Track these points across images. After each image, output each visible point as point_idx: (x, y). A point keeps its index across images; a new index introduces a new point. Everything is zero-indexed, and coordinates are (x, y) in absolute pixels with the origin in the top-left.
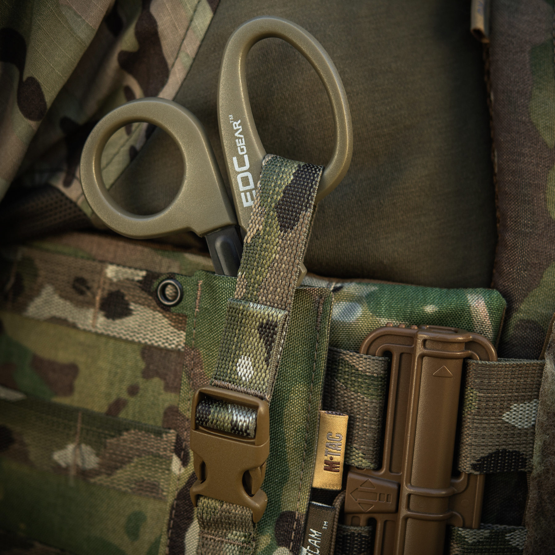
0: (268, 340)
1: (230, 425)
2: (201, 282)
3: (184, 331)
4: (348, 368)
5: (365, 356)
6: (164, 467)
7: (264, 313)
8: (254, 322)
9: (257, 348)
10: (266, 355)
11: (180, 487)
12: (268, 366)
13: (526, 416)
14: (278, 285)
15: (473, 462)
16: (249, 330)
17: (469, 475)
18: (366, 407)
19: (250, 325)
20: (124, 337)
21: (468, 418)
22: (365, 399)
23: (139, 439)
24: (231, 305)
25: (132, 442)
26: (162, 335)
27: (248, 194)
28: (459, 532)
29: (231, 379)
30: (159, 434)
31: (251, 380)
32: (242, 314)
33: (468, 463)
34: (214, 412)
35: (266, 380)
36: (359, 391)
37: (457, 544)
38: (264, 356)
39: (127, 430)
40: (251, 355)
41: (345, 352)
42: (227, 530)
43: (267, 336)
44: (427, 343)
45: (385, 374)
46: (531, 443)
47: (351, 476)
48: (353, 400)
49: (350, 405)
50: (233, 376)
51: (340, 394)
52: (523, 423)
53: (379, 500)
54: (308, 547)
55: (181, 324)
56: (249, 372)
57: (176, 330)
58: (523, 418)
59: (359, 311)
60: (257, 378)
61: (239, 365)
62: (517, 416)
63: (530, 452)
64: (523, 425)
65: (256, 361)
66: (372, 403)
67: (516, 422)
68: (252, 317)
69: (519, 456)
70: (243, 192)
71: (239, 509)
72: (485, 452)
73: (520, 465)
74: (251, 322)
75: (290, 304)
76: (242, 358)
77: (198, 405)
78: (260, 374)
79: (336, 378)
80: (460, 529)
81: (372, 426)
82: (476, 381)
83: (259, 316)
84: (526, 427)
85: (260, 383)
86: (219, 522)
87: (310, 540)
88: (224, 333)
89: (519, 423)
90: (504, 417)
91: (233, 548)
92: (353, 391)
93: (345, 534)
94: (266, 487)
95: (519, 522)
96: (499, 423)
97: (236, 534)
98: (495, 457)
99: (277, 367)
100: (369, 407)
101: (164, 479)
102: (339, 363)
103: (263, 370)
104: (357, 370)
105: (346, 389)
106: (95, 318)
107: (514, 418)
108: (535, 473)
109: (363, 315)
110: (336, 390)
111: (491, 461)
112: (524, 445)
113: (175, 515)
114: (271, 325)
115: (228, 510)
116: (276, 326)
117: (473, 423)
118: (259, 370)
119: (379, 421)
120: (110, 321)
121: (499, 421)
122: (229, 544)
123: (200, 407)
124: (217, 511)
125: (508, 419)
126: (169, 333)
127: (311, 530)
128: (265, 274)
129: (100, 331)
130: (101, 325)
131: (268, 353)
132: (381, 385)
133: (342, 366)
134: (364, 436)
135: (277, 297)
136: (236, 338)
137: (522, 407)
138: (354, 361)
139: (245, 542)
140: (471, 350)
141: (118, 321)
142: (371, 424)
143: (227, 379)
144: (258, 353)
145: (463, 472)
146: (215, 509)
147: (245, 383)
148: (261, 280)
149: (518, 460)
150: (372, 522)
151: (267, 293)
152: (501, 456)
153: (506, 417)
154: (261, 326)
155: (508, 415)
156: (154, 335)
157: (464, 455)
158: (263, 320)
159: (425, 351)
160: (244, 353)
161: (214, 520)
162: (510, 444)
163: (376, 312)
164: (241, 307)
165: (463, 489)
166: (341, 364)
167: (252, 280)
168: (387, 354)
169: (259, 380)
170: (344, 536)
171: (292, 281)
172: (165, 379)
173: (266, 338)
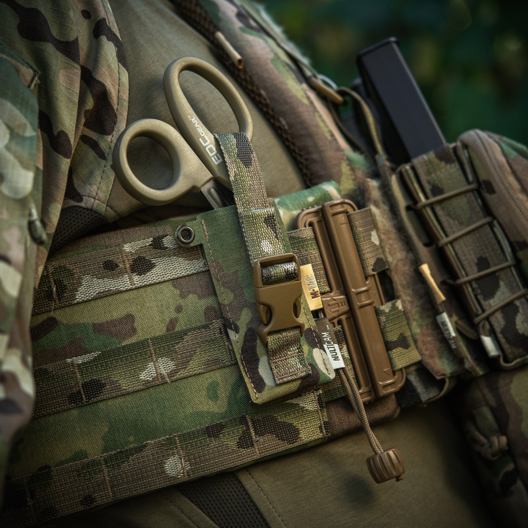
0: (272, 226)
1: (284, 274)
2: (203, 221)
7: (264, 212)
8: (261, 220)
9: (268, 233)
12: (278, 240)
14: (258, 198)
16: (260, 225)
19: (259, 222)
27: (215, 157)
31: (273, 252)
32: (252, 217)
34: (273, 270)
35: (281, 248)
40: (267, 238)
42: (286, 350)
43: (271, 223)
50: (263, 254)
54: (326, 343)
56: (270, 248)
60: (276, 249)
61: (263, 247)
65: (271, 240)
66: (316, 253)
70: (212, 157)
71: (292, 332)
74: (259, 220)
75: (268, 206)
83: (262, 214)
85: (279, 251)
86: (282, 346)
87: (325, 339)
91: (294, 359)
92: (305, 251)
97: (293, 350)
103: (277, 244)
104: (303, 238)
105: (300, 252)
113: (245, 364)
114: (271, 216)
115: (286, 335)
116: (273, 216)
118: (275, 244)
120: (143, 276)
122: (291, 358)
123: (263, 271)
127: (322, 333)
128: (249, 194)
129: (138, 286)
131: (276, 233)
135: (260, 205)
136: (254, 233)
139: (299, 352)
144: (270, 235)
146: (279, 339)
148: (248, 198)
151: (254, 204)
154: (265, 219)
156: (177, 271)
158: (265, 215)
160: (263, 239)
161: (279, 347)
164: (250, 214)
167: (244, 200)
171: (264, 193)
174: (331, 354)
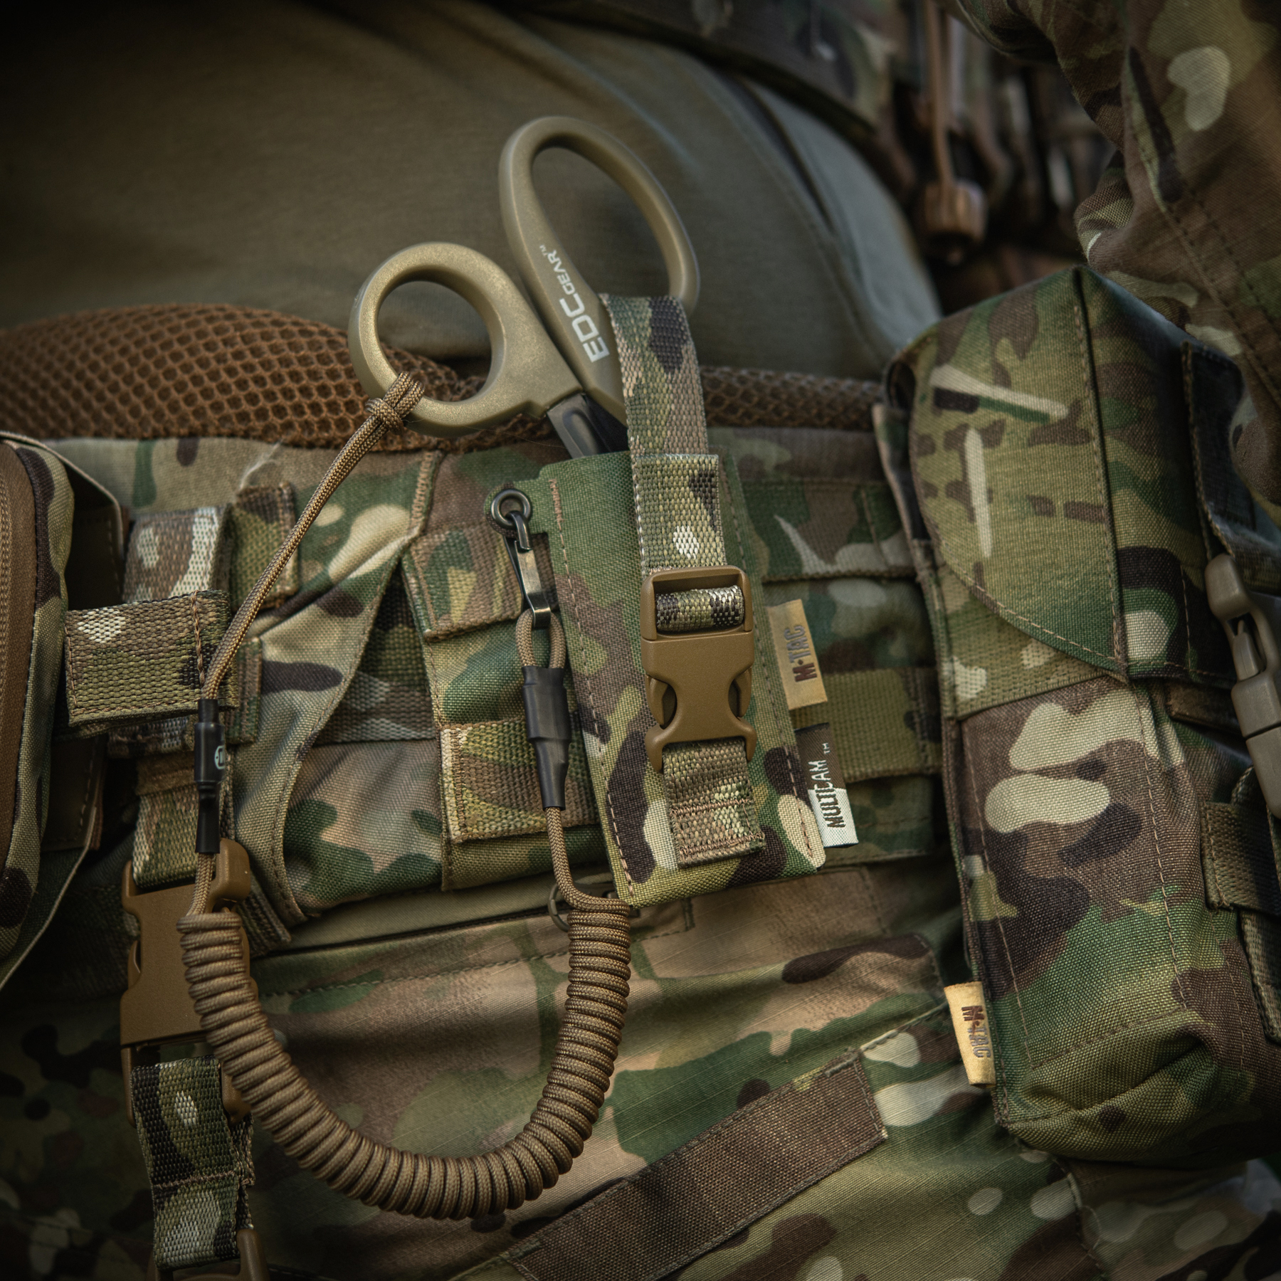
0: (706, 498)
7: (692, 461)
8: (682, 478)
9: (694, 512)
10: (708, 517)
12: (716, 531)
16: (677, 490)
19: (677, 483)
29: (672, 562)
31: (699, 556)
32: (662, 471)
34: (682, 599)
35: (718, 550)
38: (706, 519)
40: (689, 523)
42: (710, 790)
43: (705, 491)
50: (673, 557)
54: (816, 787)
56: (692, 546)
60: (707, 551)
61: (677, 541)
65: (699, 529)
68: (677, 472)
74: (677, 478)
76: (678, 530)
77: (657, 600)
78: (708, 545)
83: (686, 468)
85: (713, 556)
86: (699, 777)
87: (814, 777)
91: (728, 811)
97: (726, 790)
103: (711, 540)
114: (706, 475)
115: (710, 753)
116: (712, 476)
118: (705, 540)
122: (719, 809)
124: (694, 760)
127: (811, 763)
139: (742, 797)
143: (667, 563)
144: (698, 518)
146: (691, 759)
147: (693, 561)
160: (679, 523)
164: (658, 462)
169: (710, 552)
173: (703, 495)
174: (824, 812)
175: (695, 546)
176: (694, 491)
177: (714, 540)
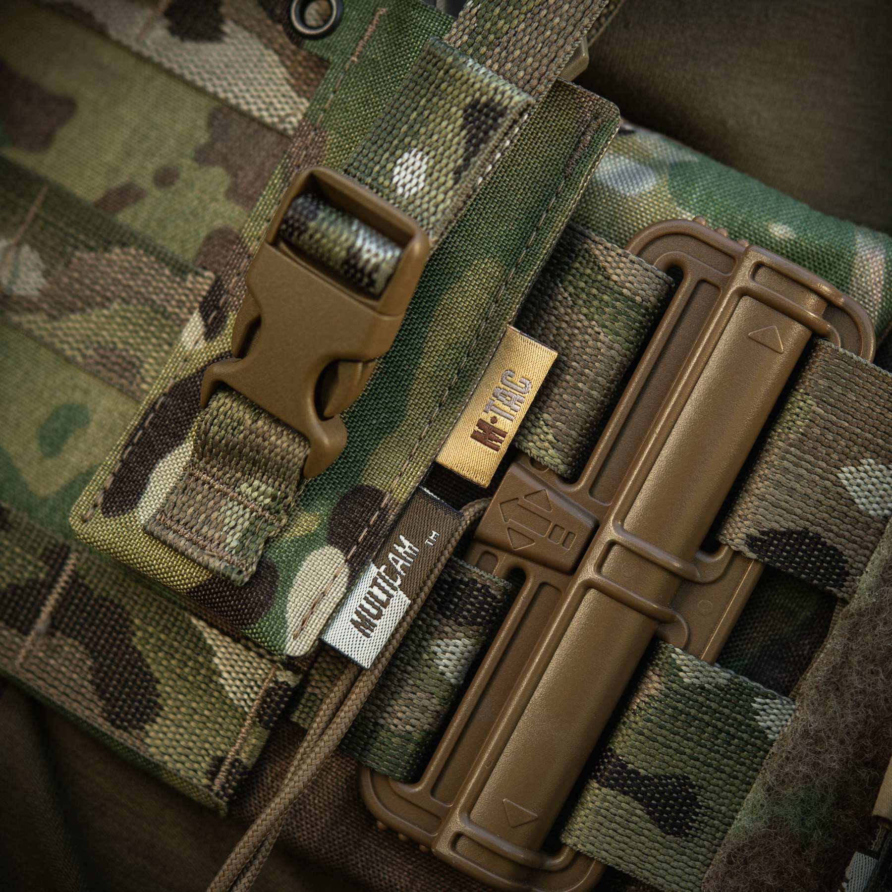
0: (475, 136)
1: (343, 253)
2: (383, 11)
3: (308, 99)
4: (592, 269)
5: (633, 257)
6: (165, 336)
7: (488, 85)
8: (462, 96)
9: (447, 144)
10: (460, 162)
11: (183, 374)
12: (455, 183)
13: (882, 492)
14: (532, 51)
15: (753, 532)
16: (448, 106)
17: (737, 554)
18: (596, 352)
19: (453, 98)
20: (189, 77)
21: (778, 444)
22: (602, 337)
23: (140, 269)
24: (432, 49)
25: (123, 270)
26: (263, 94)
28: (673, 655)
29: (375, 184)
30: (181, 270)
31: (411, 199)
32: (447, 72)
33: (744, 530)
34: (323, 219)
35: (441, 207)
36: (596, 317)
37: (659, 676)
38: (456, 162)
39: (123, 245)
40: (432, 154)
41: (597, 239)
42: (244, 475)
43: (478, 128)
44: (761, 271)
45: (655, 307)
46: (867, 548)
47: (514, 470)
48: (576, 331)
49: (567, 338)
50: (381, 179)
51: (556, 312)
52: (871, 503)
53: (550, 537)
55: (308, 85)
56: (414, 182)
57: (294, 94)
58: (874, 493)
59: (650, 184)
60: (426, 199)
61: (401, 165)
62: (866, 484)
63: (860, 565)
64: (868, 506)
65: (437, 167)
66: (611, 348)
67: (860, 494)
68: (462, 84)
69: (838, 561)
71: (284, 438)
72: (783, 523)
73: (834, 580)
74: (456, 93)
75: (541, 94)
76: (413, 153)
77: (298, 196)
78: (433, 193)
79: (561, 282)
80: (677, 650)
81: (594, 392)
82: (820, 381)
83: (477, 86)
84: (871, 512)
85: (427, 210)
86: (236, 451)
88: (396, 96)
89: (864, 500)
90: (842, 472)
91: (241, 513)
92: (585, 315)
93: (459, 578)
94: (352, 420)
95: (786, 689)
96: (828, 480)
97: (259, 487)
98: (796, 540)
99: (469, 197)
100: (602, 355)
101: (154, 358)
102: (577, 256)
103: (442, 189)
104: (608, 278)
105: (571, 308)
106: (149, 26)
107: (858, 485)
108: (853, 605)
109: (655, 193)
110: (551, 304)
111: (786, 544)
112: (855, 546)
113: (151, 423)
114: (493, 110)
115: (264, 433)
116: (502, 116)
117: (783, 458)
118: (435, 185)
119: (609, 389)
120: (175, 40)
121: (832, 477)
122: (236, 503)
123: (300, 201)
124: (242, 428)
125: (847, 479)
126: (279, 94)
128: (516, 22)
129: (146, 53)
130: (154, 43)
131: (467, 160)
132: (641, 323)
133: (581, 263)
134: (570, 405)
135: (521, 74)
136: (415, 114)
137: (881, 471)
138: (610, 259)
139: (269, 509)
140: (831, 324)
141: (190, 45)
142: (592, 388)
143: (369, 180)
144: (447, 154)
145: (727, 544)
146: (239, 424)
147: (398, 200)
148: (505, 30)
149: (834, 568)
150: (517, 576)
151: (506, 58)
152: (808, 545)
153: (846, 473)
154: (474, 105)
155: (851, 473)
156: (248, 91)
157: (740, 513)
158: (481, 95)
159: (752, 285)
160: (420, 146)
161: (227, 445)
162: (832, 531)
163: (680, 197)
164: (450, 59)
165: (711, 578)
166: (580, 259)
167: (488, 25)
168: (675, 271)
169: (428, 202)
170: (454, 580)
171: (561, 53)
172: (235, 176)
173: (474, 131)
174: (364, 602)
175: (417, 185)
176: (466, 119)
177: (446, 193)
